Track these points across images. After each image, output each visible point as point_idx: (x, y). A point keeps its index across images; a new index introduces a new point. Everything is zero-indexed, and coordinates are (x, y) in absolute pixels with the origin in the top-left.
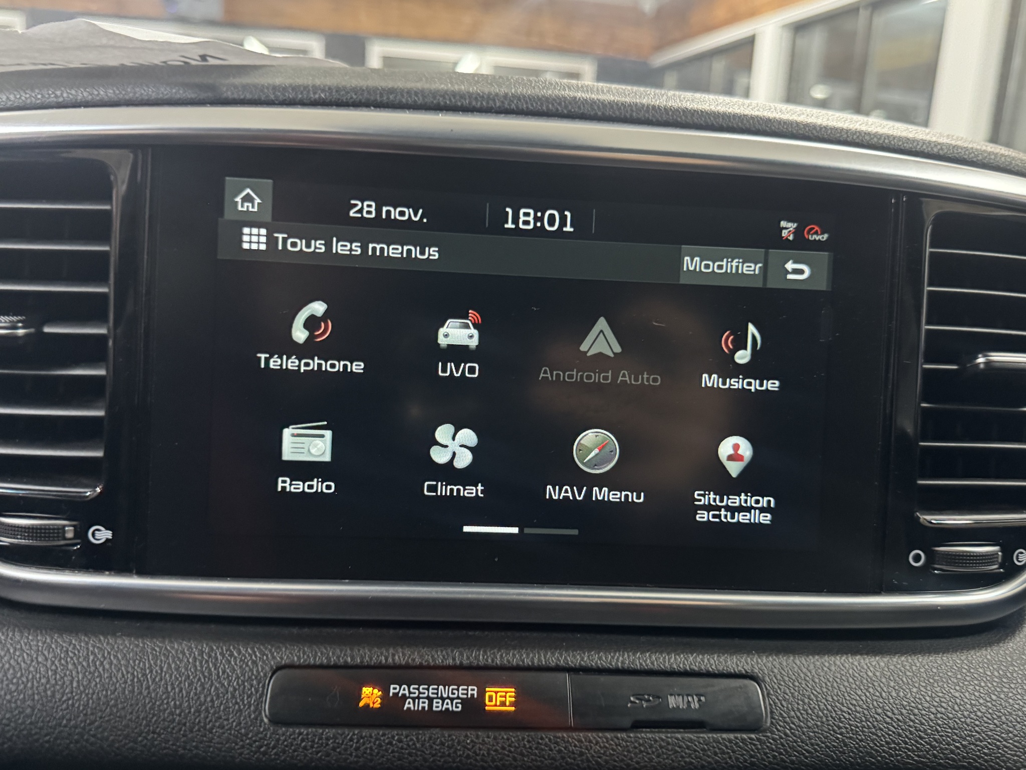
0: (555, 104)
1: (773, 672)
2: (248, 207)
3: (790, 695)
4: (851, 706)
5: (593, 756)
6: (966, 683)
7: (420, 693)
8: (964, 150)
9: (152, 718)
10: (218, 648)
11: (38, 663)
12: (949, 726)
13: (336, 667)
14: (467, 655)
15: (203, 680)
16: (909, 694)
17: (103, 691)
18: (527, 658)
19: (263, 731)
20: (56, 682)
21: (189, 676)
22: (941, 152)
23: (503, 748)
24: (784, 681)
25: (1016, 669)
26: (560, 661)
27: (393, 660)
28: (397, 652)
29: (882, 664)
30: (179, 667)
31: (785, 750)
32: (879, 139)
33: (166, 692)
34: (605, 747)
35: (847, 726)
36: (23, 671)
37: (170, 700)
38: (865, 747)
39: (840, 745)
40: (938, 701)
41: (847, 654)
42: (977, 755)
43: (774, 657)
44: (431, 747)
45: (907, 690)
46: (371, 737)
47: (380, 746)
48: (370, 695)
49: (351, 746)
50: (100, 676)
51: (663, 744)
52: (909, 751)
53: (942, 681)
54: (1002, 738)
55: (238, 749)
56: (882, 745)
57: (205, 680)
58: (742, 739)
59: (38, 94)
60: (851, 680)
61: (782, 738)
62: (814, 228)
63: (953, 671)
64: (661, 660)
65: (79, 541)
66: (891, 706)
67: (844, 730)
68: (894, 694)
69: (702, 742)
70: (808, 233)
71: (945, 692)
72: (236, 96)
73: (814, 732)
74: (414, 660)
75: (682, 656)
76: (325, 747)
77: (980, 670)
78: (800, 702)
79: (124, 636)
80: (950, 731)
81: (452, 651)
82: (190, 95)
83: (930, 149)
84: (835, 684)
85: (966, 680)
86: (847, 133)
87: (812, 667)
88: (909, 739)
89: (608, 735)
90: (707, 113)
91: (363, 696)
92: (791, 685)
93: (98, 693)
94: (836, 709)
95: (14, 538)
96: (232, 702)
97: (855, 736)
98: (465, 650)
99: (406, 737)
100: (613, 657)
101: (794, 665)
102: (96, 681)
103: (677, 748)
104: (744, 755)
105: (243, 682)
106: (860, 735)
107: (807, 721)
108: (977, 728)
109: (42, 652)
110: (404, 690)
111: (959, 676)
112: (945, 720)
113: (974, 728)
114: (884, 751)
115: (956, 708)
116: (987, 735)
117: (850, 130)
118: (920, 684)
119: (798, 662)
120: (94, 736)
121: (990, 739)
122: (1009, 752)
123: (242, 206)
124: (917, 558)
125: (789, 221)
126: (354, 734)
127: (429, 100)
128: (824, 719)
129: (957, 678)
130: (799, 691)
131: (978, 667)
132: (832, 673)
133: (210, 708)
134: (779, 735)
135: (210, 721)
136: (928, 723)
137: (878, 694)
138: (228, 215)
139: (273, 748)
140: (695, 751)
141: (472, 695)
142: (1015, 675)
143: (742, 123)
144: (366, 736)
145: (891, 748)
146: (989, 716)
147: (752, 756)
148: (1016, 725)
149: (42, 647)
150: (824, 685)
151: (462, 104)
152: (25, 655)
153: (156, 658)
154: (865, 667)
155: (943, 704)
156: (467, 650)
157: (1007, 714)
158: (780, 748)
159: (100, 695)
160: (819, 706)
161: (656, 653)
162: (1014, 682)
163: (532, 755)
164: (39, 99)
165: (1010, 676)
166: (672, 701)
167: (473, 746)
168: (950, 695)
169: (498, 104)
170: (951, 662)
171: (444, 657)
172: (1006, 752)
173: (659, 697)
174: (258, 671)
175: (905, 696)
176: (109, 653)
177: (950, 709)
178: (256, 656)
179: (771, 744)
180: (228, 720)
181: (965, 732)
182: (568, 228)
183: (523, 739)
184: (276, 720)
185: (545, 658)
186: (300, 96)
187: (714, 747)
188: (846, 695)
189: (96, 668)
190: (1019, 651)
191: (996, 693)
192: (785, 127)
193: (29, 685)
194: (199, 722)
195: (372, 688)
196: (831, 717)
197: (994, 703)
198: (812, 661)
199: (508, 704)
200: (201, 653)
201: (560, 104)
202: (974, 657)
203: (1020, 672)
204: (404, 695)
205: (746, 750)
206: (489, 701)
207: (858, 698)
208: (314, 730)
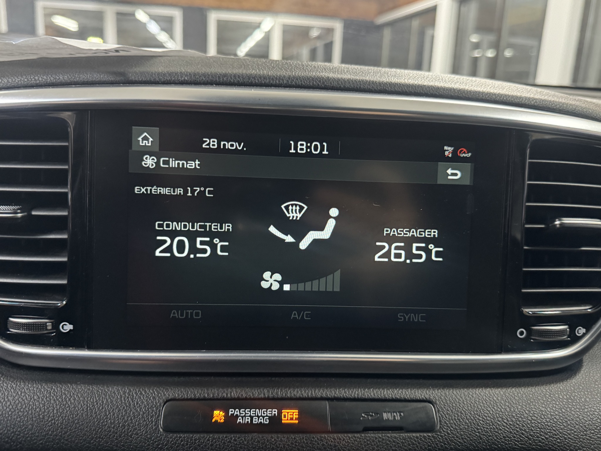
0: (317, 82)
1: (441, 398)
2: (145, 143)
3: (450, 411)
4: (484, 417)
5: (341, 447)
6: (548, 403)
7: (246, 414)
8: (549, 102)
9: (99, 430)
10: (133, 390)
11: (35, 400)
12: (539, 427)
13: (199, 399)
14: (271, 392)
15: (126, 408)
16: (517, 410)
17: (71, 415)
18: (305, 393)
19: (160, 436)
20: (45, 410)
21: (118, 406)
22: (535, 104)
23: (292, 443)
24: (447, 404)
25: (576, 394)
26: (323, 395)
27: (231, 395)
28: (233, 390)
29: (502, 393)
30: (112, 401)
31: (448, 442)
32: (500, 97)
33: (106, 415)
34: (348, 442)
35: (482, 428)
36: (26, 405)
37: (108, 420)
38: (492, 439)
39: (478, 439)
40: (532, 413)
41: (482, 387)
42: (553, 443)
43: (442, 390)
44: (253, 444)
45: (515, 407)
46: (219, 438)
47: (224, 443)
48: (218, 415)
49: (209, 444)
50: (69, 406)
51: (380, 440)
52: (516, 442)
53: (535, 402)
54: (568, 433)
55: (146, 446)
56: (501, 439)
57: (127, 408)
58: (424, 436)
59: (25, 78)
60: (484, 402)
61: (446, 435)
62: (463, 150)
63: (541, 396)
64: (379, 393)
65: (55, 331)
66: (506, 417)
67: (480, 431)
68: (508, 410)
69: (401, 438)
70: (460, 153)
71: (536, 408)
72: (137, 79)
73: (464, 432)
74: (242, 395)
75: (391, 390)
76: (194, 444)
77: (557, 395)
78: (456, 415)
79: (82, 384)
80: (539, 430)
81: (263, 390)
82: (111, 78)
83: (529, 102)
84: (476, 405)
85: (548, 401)
86: (482, 94)
87: (463, 395)
88: (516, 435)
89: (350, 435)
90: (403, 85)
91: (214, 416)
92: (451, 406)
93: (68, 416)
94: (476, 419)
95: (19, 330)
96: (142, 420)
97: (486, 434)
98: (270, 389)
99: (239, 438)
100: (352, 392)
101: (453, 394)
102: (67, 410)
103: (388, 442)
104: (425, 445)
105: (148, 409)
106: (489, 433)
107: (460, 425)
108: (554, 428)
109: (36, 394)
110: (237, 412)
111: (545, 399)
112: (536, 424)
113: (552, 428)
114: (502, 442)
115: (543, 417)
116: (559, 432)
117: (484, 92)
118: (522, 404)
119: (455, 393)
120: (67, 440)
121: (561, 434)
122: (572, 441)
123: (142, 143)
124: (522, 333)
125: (449, 146)
126: (210, 437)
127: (246, 80)
128: (469, 425)
129: (543, 400)
130: (455, 409)
131: (555, 393)
132: (474, 398)
133: (130, 424)
134: (444, 434)
135: (131, 431)
136: (527, 425)
137: (499, 410)
138: (134, 148)
139: (166, 445)
140: (398, 443)
141: (275, 414)
142: (576, 398)
143: (423, 90)
144: (216, 438)
145: (506, 440)
146: (561, 421)
147: (429, 446)
148: (576, 426)
149: (36, 391)
150: (469, 405)
151: (265, 82)
152: (27, 395)
153: (99, 396)
154: (493, 395)
155: (535, 415)
156: (271, 389)
157: (571, 420)
158: (445, 441)
159: (69, 418)
160: (466, 417)
161: (376, 389)
162: (575, 401)
163: (308, 447)
164: (25, 81)
165: (572, 398)
166: (385, 416)
167: (275, 443)
168: (539, 410)
169: (285, 82)
170: (540, 391)
171: (259, 393)
172: (570, 441)
173: (378, 414)
174: (156, 402)
175: (514, 411)
176: (73, 394)
177: (539, 417)
178: (155, 394)
179: (440, 439)
180: (140, 430)
181: (547, 430)
182: (325, 152)
183: (303, 438)
184: (167, 430)
185: (315, 393)
186: (173, 79)
187: (408, 441)
188: (481, 411)
189: (67, 402)
190: (578, 384)
191: (565, 408)
192: (447, 92)
193: (30, 412)
194: (125, 431)
195: (219, 411)
196: (473, 423)
197: (563, 414)
198: (463, 392)
199: (294, 419)
200: (124, 393)
201: (320, 81)
202: (553, 388)
203: (579, 396)
204: (237, 415)
205: (426, 442)
206: (284, 418)
207: (488, 412)
208: (188, 435)
